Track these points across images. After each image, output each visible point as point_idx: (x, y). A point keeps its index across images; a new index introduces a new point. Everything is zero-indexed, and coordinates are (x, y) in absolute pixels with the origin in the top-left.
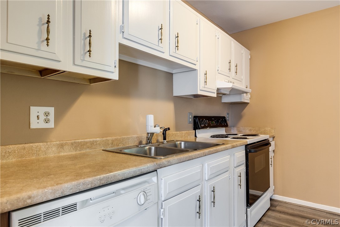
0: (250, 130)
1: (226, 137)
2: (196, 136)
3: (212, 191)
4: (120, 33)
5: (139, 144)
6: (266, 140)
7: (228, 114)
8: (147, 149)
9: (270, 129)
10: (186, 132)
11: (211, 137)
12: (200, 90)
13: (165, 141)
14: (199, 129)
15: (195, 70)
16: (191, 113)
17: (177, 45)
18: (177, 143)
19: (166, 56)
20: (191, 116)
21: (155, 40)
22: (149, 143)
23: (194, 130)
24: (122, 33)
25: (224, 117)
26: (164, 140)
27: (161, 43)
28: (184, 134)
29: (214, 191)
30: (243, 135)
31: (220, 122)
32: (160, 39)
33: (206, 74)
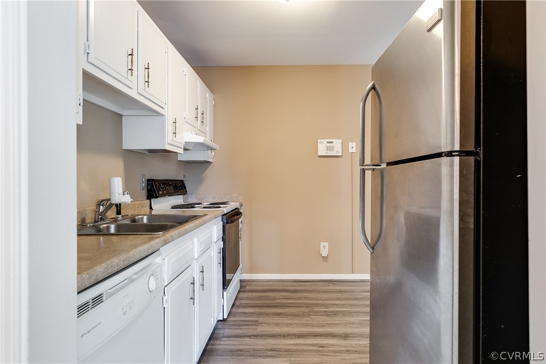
0: (214, 198)
1: (193, 207)
2: (151, 208)
3: (201, 272)
4: (84, 55)
5: (81, 222)
6: (236, 208)
7: (184, 176)
8: (103, 227)
9: (237, 195)
10: (139, 202)
11: (172, 208)
12: (169, 144)
13: (120, 216)
14: (157, 197)
15: (163, 115)
16: (143, 176)
17: (147, 80)
18: (136, 218)
19: (133, 93)
20: (144, 179)
21: (124, 70)
22: (101, 220)
23: (148, 199)
24: (86, 54)
25: (182, 181)
26: (117, 214)
27: (132, 75)
28: (137, 206)
29: (202, 272)
30: (211, 204)
31: (178, 187)
32: (130, 70)
33: (175, 123)
